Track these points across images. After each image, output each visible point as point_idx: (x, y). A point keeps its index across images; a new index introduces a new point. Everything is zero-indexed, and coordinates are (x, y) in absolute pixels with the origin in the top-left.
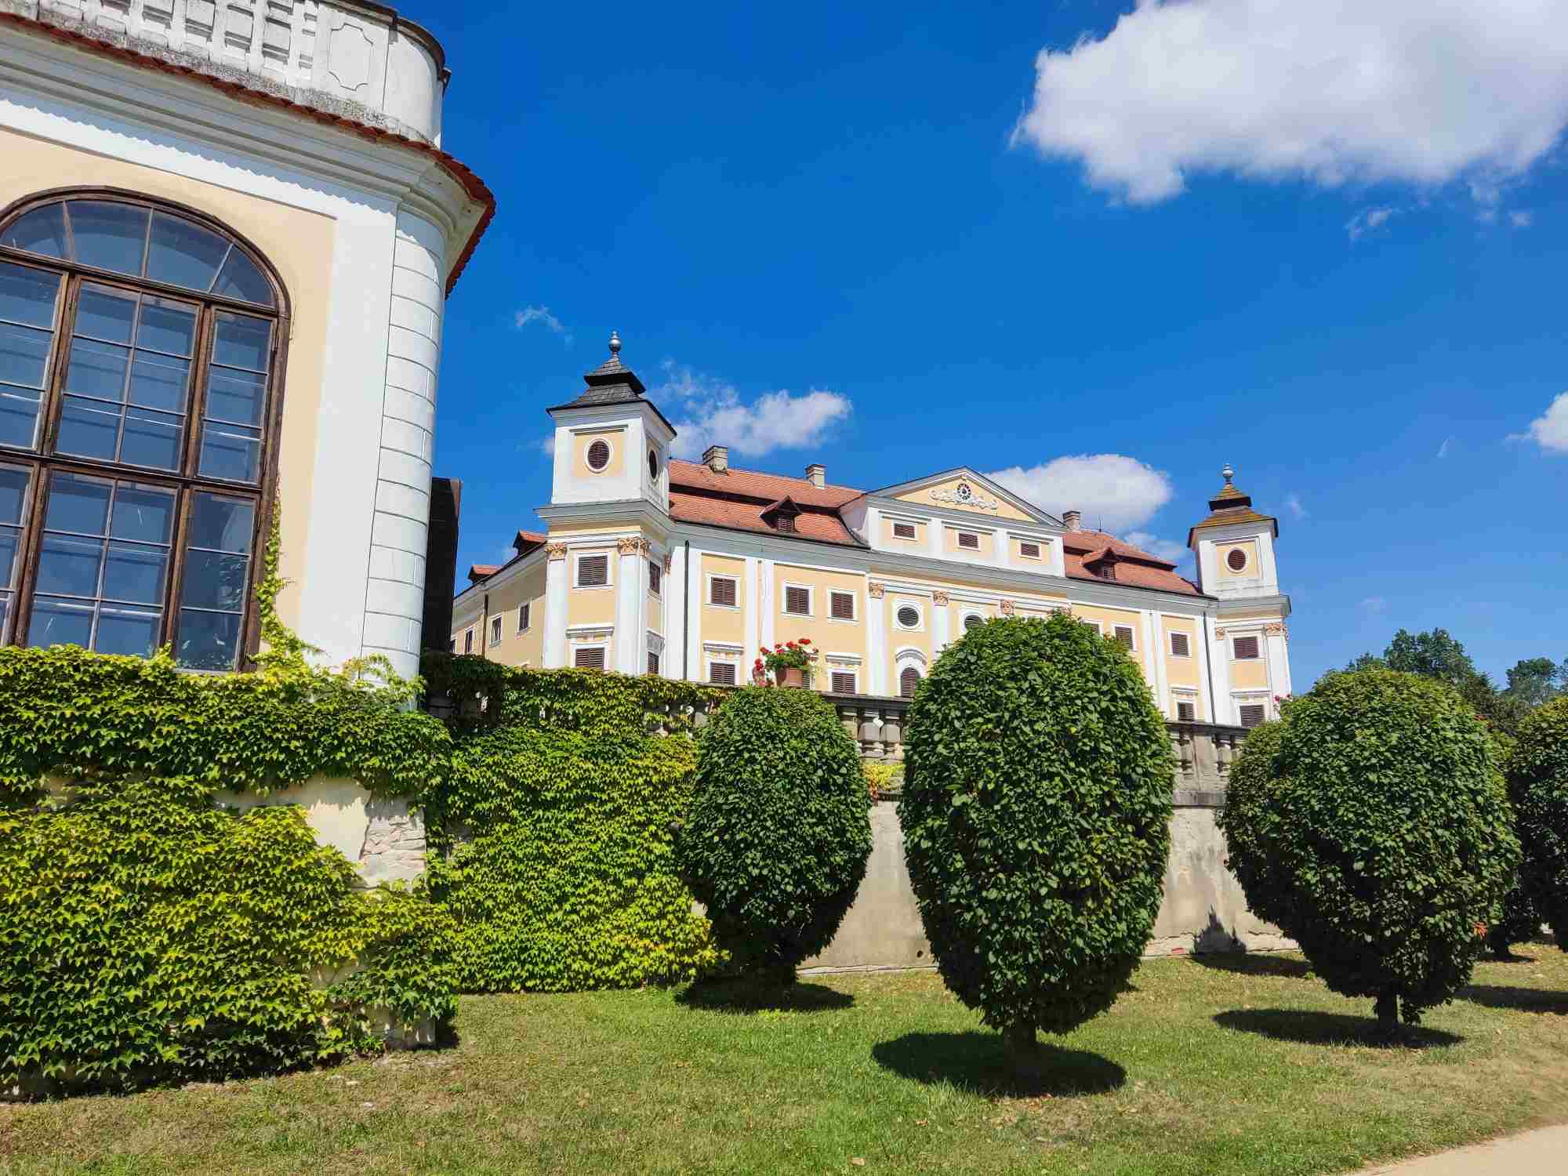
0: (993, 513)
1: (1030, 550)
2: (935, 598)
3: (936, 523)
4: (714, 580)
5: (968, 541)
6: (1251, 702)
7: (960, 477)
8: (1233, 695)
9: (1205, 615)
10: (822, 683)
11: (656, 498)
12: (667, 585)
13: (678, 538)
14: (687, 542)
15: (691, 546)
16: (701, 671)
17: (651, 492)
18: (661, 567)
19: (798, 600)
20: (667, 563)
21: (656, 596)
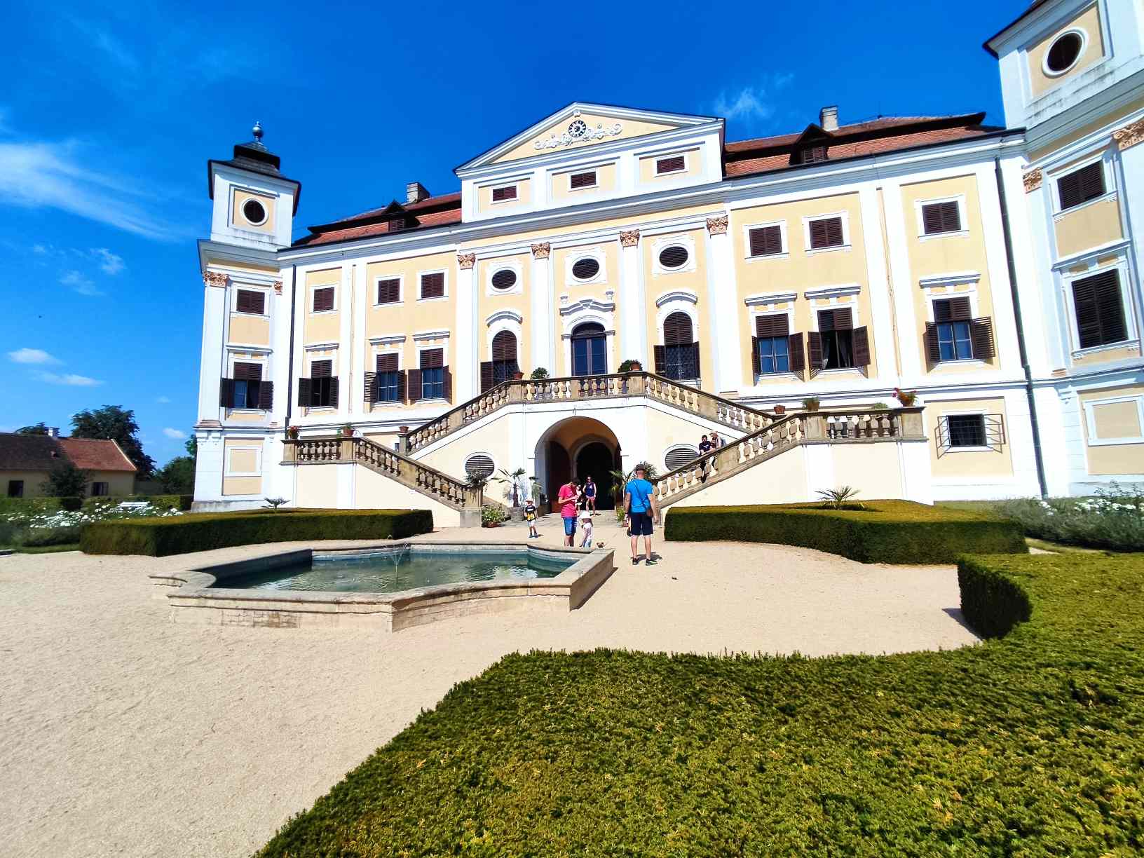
0: (617, 137)
1: (670, 165)
2: (534, 252)
3: (541, 174)
4: (316, 291)
5: (583, 180)
6: (1096, 270)
7: (572, 114)
8: (1058, 268)
9: (997, 160)
10: (409, 361)
11: (255, 238)
12: (277, 305)
13: (286, 264)
14: (295, 267)
15: (297, 268)
16: (304, 370)
17: (239, 234)
18: (269, 294)
19: (389, 291)
20: (279, 287)
21: (254, 317)
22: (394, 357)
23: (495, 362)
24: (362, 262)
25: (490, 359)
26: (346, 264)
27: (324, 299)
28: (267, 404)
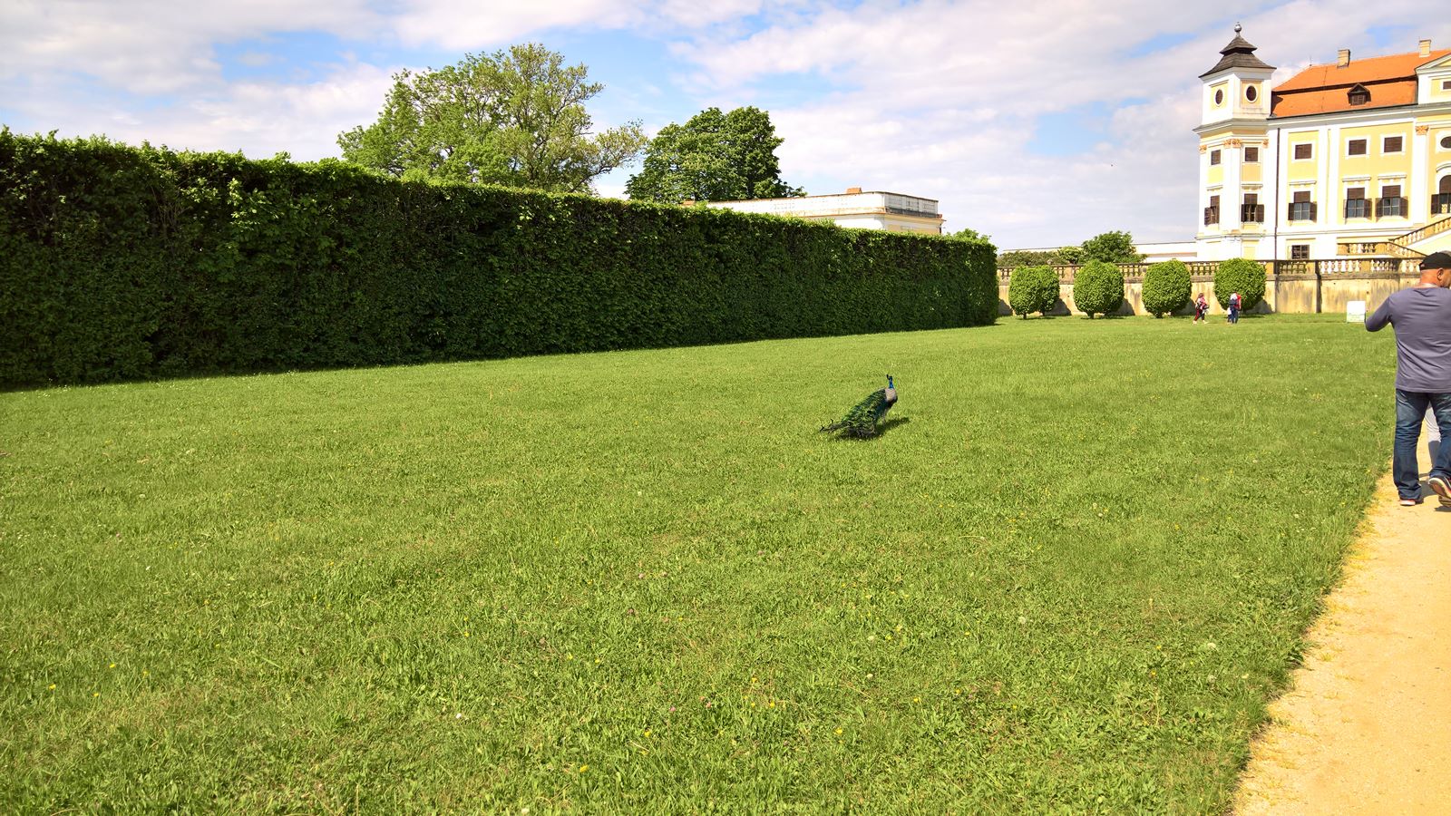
4: (1297, 146)
10: (1373, 193)
11: (1253, 112)
12: (1266, 156)
13: (1272, 128)
14: (1279, 129)
15: (1281, 131)
16: (1287, 198)
17: (1245, 111)
18: (1260, 147)
19: (1357, 147)
20: (1266, 144)
21: (1254, 163)
22: (1361, 190)
23: (1441, 194)
24: (1335, 128)
25: (1438, 193)
26: (1323, 129)
27: (1303, 152)
28: (1261, 219)
